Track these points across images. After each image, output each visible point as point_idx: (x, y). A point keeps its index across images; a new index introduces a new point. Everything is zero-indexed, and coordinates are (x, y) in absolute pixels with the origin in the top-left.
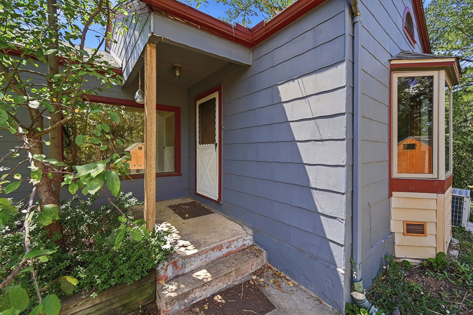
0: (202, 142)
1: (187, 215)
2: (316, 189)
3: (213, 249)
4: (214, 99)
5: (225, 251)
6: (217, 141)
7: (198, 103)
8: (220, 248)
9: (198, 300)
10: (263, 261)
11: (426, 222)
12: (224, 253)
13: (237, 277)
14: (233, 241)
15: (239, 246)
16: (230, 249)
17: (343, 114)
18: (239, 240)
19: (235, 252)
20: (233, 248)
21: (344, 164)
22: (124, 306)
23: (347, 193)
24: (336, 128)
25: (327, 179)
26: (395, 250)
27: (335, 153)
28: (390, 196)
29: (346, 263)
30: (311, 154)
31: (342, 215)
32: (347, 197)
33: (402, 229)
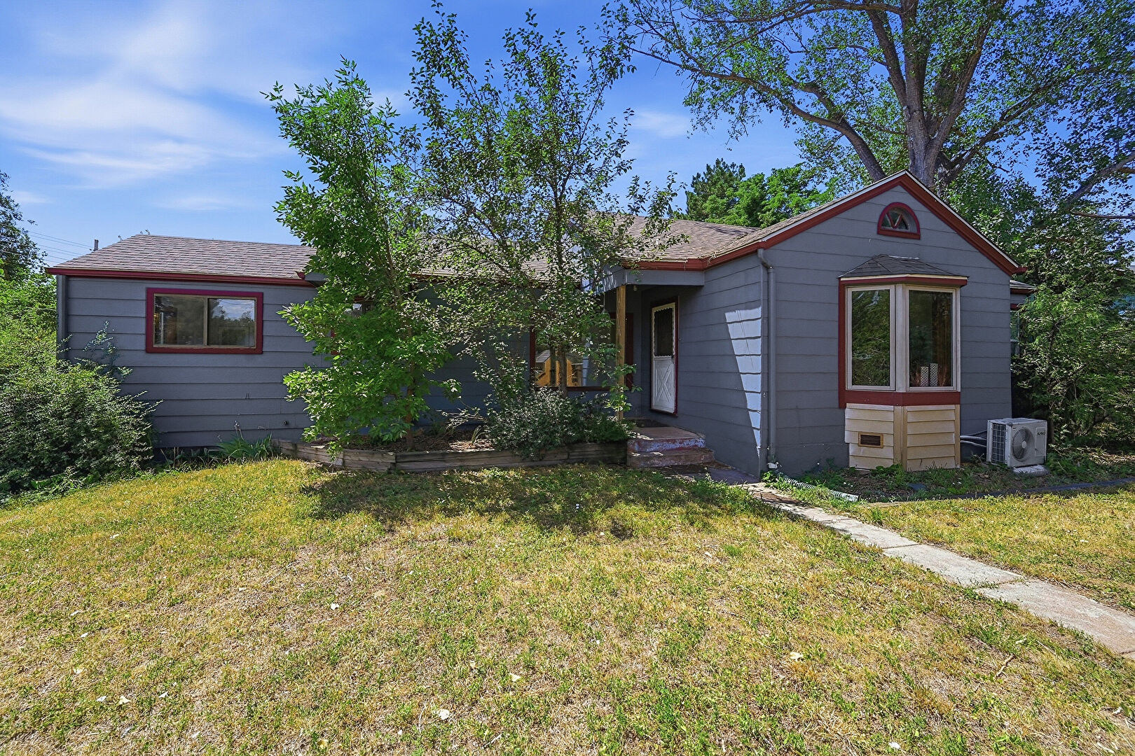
0: (658, 354)
2: (747, 392)
3: (668, 441)
5: (678, 445)
6: (674, 354)
7: (655, 310)
8: (674, 442)
10: (711, 457)
11: (882, 434)
12: (678, 447)
13: (687, 461)
14: (686, 439)
15: (691, 445)
16: (682, 446)
17: (759, 337)
18: (691, 440)
19: (687, 448)
20: (685, 444)
21: (760, 372)
22: (610, 458)
23: (762, 392)
24: (757, 346)
25: (752, 383)
26: (848, 460)
27: (756, 364)
28: (842, 407)
29: (762, 443)
30: (743, 364)
31: (760, 409)
32: (762, 396)
33: (857, 440)
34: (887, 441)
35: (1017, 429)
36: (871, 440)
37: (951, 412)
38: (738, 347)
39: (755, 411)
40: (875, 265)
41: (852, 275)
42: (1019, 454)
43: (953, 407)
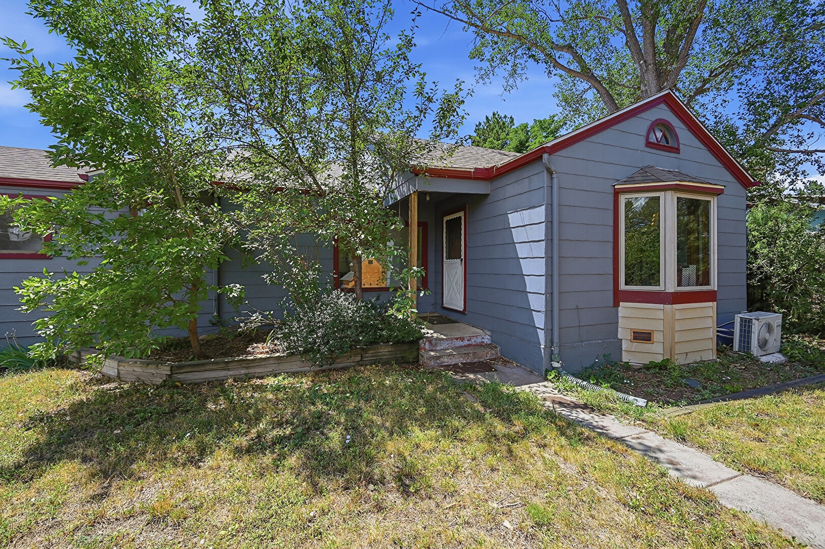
0: (449, 257)
1: (435, 322)
2: (530, 293)
3: (457, 339)
4: (460, 217)
5: (466, 342)
6: (463, 257)
7: (446, 219)
8: (462, 339)
9: (446, 364)
10: (497, 353)
11: (653, 331)
12: (466, 344)
13: (474, 358)
14: (473, 336)
15: (478, 342)
16: (470, 342)
17: (543, 240)
18: (478, 337)
19: (474, 345)
20: (473, 341)
21: (544, 274)
22: (403, 357)
23: (546, 294)
24: (540, 250)
25: (535, 285)
26: (621, 354)
27: (539, 267)
28: (616, 305)
29: (546, 342)
30: (527, 267)
31: (543, 309)
32: (546, 297)
33: (629, 336)
34: (657, 337)
35: (762, 323)
36: (643, 336)
37: (710, 308)
38: (522, 250)
39: (539, 311)
40: (645, 175)
41: (625, 182)
42: (763, 344)
43: (711, 304)
